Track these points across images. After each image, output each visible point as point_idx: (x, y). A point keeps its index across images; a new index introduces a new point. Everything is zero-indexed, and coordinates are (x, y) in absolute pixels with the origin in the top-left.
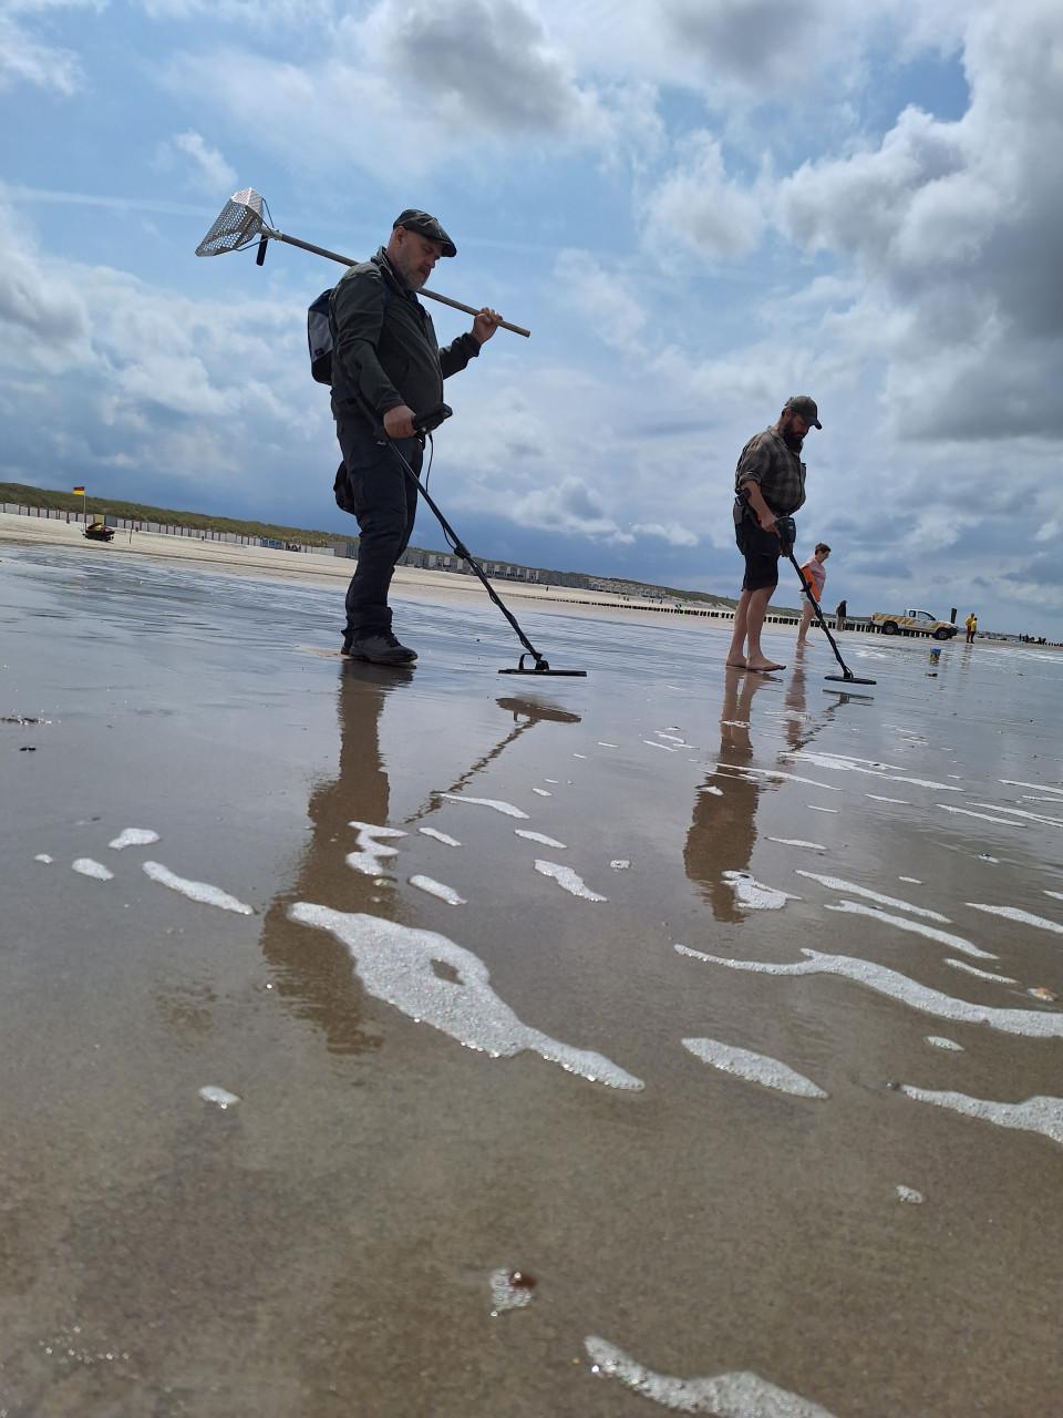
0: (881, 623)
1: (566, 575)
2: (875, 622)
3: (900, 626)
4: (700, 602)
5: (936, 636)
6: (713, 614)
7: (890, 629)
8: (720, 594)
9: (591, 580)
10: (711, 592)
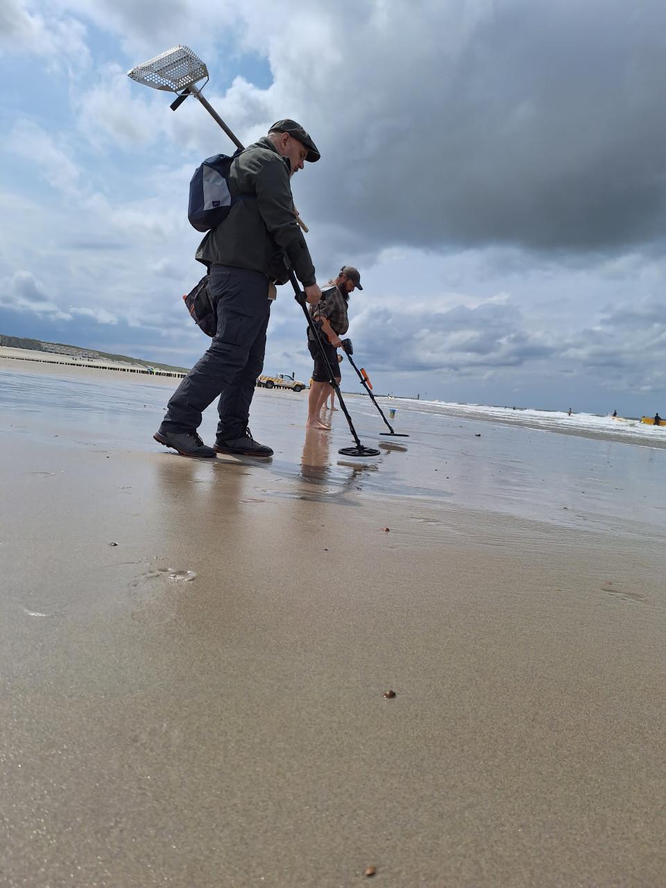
0: (265, 381)
1: (22, 340)
2: (262, 381)
3: (276, 383)
4: (123, 362)
5: (294, 389)
6: (131, 371)
7: (269, 385)
8: (134, 357)
9: (43, 344)
10: (129, 355)
